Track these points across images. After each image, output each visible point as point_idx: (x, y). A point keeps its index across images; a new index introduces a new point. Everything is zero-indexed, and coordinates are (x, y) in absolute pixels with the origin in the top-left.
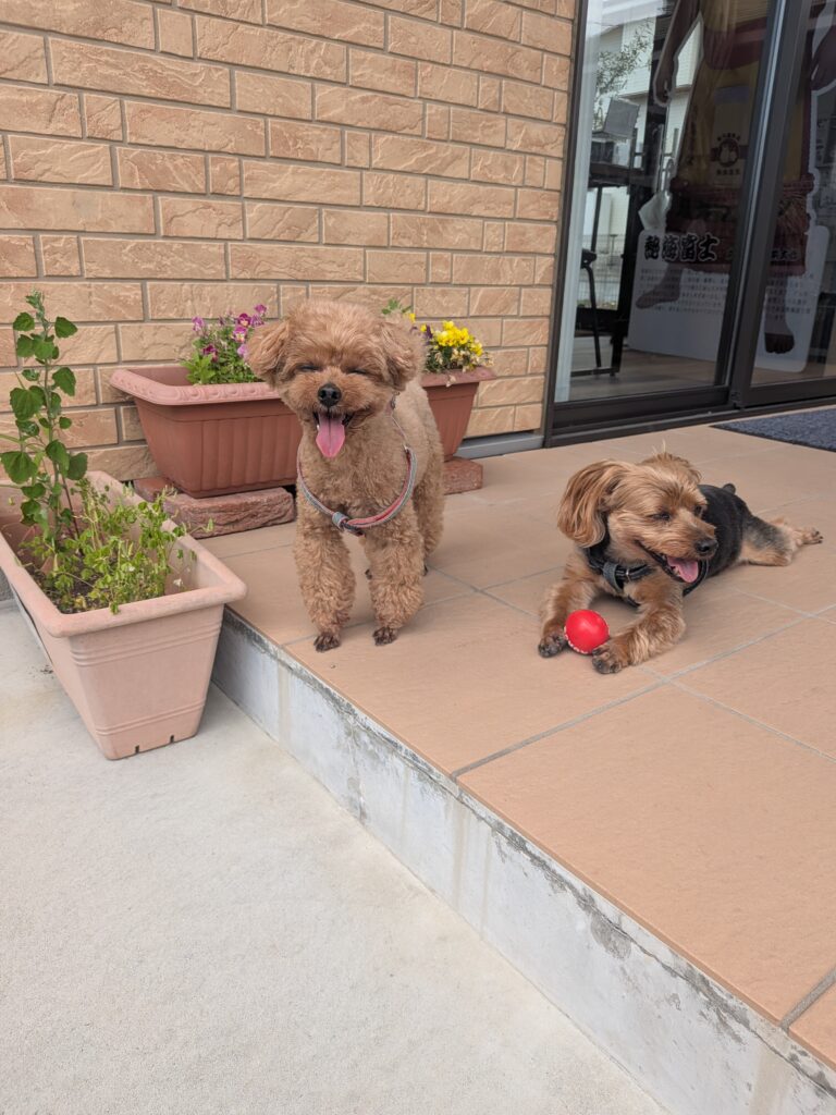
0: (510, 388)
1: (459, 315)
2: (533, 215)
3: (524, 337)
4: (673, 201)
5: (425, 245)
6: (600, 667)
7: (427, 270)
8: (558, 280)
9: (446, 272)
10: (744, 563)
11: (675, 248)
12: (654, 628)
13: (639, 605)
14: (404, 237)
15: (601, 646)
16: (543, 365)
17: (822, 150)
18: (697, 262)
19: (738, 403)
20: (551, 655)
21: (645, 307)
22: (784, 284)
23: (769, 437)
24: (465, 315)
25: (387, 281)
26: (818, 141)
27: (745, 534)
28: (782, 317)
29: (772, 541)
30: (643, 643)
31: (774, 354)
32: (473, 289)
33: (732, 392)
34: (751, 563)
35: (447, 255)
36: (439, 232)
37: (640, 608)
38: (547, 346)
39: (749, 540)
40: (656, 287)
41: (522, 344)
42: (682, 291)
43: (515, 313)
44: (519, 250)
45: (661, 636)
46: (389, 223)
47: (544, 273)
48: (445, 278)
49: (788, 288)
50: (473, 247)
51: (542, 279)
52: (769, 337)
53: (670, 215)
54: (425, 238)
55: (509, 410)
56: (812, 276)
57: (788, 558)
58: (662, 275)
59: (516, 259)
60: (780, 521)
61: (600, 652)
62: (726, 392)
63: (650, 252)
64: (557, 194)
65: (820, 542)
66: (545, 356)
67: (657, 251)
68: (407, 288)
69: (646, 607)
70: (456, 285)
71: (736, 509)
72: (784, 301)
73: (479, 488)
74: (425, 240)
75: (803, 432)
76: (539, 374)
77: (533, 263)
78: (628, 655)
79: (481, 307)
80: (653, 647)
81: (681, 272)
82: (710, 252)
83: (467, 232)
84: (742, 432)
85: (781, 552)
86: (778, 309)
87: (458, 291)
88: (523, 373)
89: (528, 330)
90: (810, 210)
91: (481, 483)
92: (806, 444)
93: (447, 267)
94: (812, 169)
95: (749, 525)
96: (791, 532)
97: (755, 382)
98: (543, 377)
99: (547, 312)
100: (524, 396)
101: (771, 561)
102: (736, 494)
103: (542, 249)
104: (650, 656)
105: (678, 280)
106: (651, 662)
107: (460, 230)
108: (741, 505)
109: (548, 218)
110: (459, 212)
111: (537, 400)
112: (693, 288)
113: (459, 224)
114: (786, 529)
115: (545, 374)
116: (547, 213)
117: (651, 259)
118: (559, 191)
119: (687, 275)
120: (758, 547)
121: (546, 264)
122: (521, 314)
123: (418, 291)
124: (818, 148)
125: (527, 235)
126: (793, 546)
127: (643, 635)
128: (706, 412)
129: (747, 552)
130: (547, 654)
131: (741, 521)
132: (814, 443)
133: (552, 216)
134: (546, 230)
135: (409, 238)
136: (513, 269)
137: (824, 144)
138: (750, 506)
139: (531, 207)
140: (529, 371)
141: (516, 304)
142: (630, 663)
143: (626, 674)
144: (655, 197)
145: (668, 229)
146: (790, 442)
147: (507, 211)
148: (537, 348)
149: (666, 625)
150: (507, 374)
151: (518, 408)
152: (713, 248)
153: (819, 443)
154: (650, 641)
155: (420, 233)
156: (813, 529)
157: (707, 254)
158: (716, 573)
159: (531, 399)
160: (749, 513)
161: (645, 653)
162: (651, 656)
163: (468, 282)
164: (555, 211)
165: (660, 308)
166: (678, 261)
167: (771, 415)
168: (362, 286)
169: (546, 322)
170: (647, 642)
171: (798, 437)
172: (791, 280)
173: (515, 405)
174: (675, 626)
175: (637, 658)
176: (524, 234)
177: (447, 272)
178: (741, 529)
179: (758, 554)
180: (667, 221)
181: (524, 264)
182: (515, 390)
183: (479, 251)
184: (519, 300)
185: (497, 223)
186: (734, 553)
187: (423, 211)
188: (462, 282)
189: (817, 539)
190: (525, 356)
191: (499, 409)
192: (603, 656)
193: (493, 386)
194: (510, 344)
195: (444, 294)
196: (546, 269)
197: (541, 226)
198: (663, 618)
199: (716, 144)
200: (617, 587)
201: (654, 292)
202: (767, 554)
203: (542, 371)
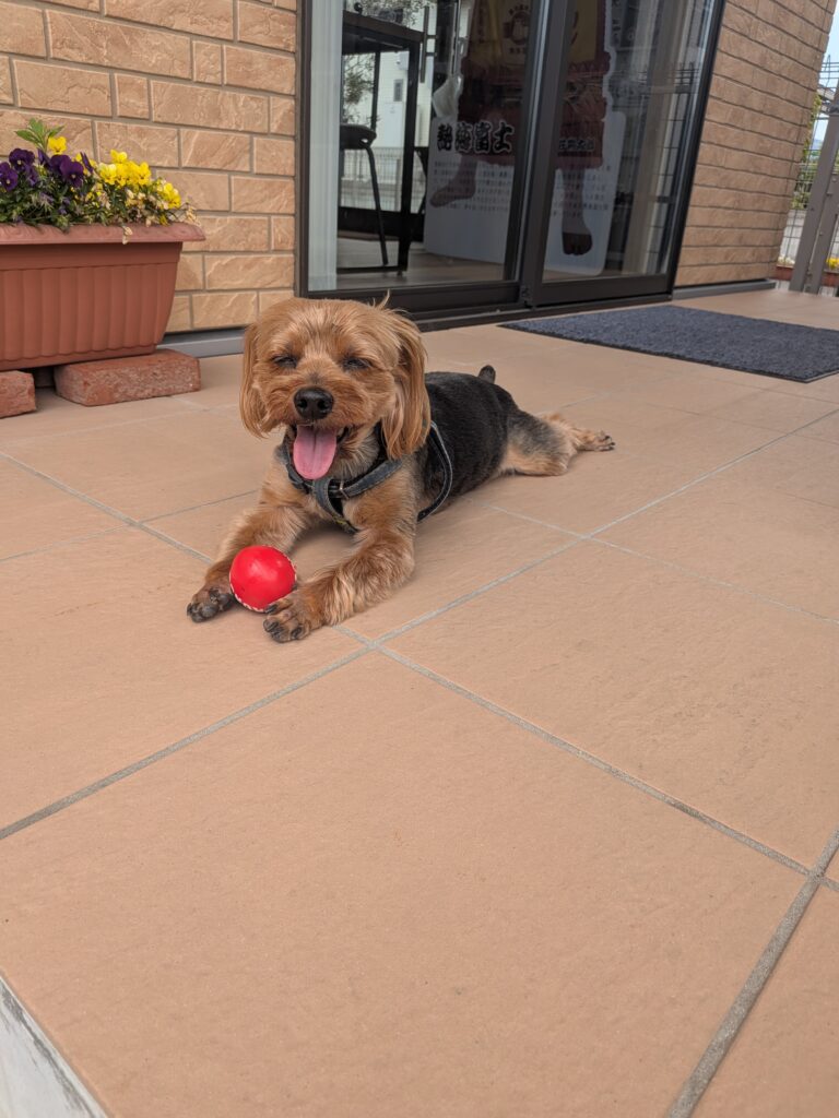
0: (248, 267)
1: (166, 164)
2: (261, 39)
3: (262, 201)
4: (466, 84)
5: (106, 62)
6: (276, 632)
7: (112, 97)
8: (301, 130)
9: (140, 104)
10: (509, 473)
11: (469, 138)
12: (365, 569)
13: (357, 530)
14: (72, 48)
15: (281, 600)
16: (291, 240)
17: (619, 33)
18: (492, 153)
19: (530, 301)
20: (205, 619)
21: (440, 205)
22: (580, 177)
23: (560, 336)
24: (175, 164)
25: (49, 107)
26: (614, 22)
27: (511, 435)
28: (580, 215)
29: (543, 443)
30: (346, 592)
31: (572, 256)
32: (184, 131)
33: (523, 288)
34: (519, 474)
35: (141, 80)
36: (126, 46)
37: (359, 536)
38: (294, 215)
39: (515, 443)
40: (450, 182)
41: (259, 210)
42: (477, 187)
43: (247, 169)
44: (245, 85)
45: (374, 581)
46: (45, 23)
47: (282, 119)
48: (141, 111)
49: (585, 182)
50: (178, 73)
51: (280, 127)
52: (566, 237)
53: (462, 99)
54: (105, 52)
55: (252, 295)
56: (608, 168)
57: (563, 464)
58: (457, 169)
59: (243, 97)
60: (555, 417)
61: (275, 610)
62: (517, 287)
63: (443, 142)
64: (292, 15)
65: (611, 449)
66: (292, 229)
67: (450, 141)
68: (84, 121)
69: (366, 535)
70: (157, 123)
71: (497, 400)
72: (581, 197)
73: (196, 390)
74: (105, 54)
75: (596, 331)
76: (287, 252)
77: (266, 105)
78: (321, 612)
79: (196, 156)
80: (360, 600)
81: (475, 165)
82: (505, 142)
83: (166, 51)
84: (532, 332)
85: (555, 457)
86: (575, 206)
87: (161, 132)
88: (264, 249)
89: (266, 192)
90: (606, 93)
91: (199, 383)
92: (598, 343)
93: (142, 97)
94: (609, 48)
95: (514, 423)
96: (568, 432)
97: (546, 278)
98: (292, 255)
99: (291, 171)
100: (268, 278)
101: (542, 470)
102: (496, 383)
103: (277, 87)
104: (355, 611)
105: (473, 174)
106: (358, 617)
107: (155, 47)
108: (504, 397)
109: (281, 46)
110: (152, 22)
111: (287, 285)
112: (488, 182)
113: (155, 38)
114: (562, 427)
115: (294, 251)
116: (280, 39)
117: (444, 151)
118: (294, 12)
119: (482, 168)
120: (526, 452)
121: (284, 107)
122: (255, 171)
123: (100, 125)
124: (615, 29)
125: (255, 67)
126: (570, 450)
127: (346, 582)
128: (495, 310)
129: (512, 459)
130: (199, 617)
131: (505, 418)
132: (607, 342)
133: (289, 45)
134: (281, 63)
135: (80, 49)
136: (238, 109)
137: (620, 25)
138: (515, 398)
139: (257, 28)
140: (273, 248)
141: (247, 156)
142: (324, 623)
143: (317, 640)
144: (447, 82)
145: (461, 117)
146: (582, 341)
147: (224, 29)
148: (282, 218)
149: (384, 566)
150: (242, 249)
151: (261, 293)
152: (509, 138)
153: (612, 342)
154: (357, 591)
155: (96, 45)
156: (602, 433)
157: (502, 145)
158: (474, 487)
159: (278, 283)
160: (515, 407)
161: (347, 607)
162: (357, 610)
163: (176, 121)
164: (290, 39)
165: (455, 206)
166: (472, 152)
167: (563, 316)
168: (12, 112)
169: (290, 184)
170: (352, 592)
171: (591, 336)
172: (588, 172)
173: (258, 290)
174: (397, 566)
175: (334, 617)
176: (250, 64)
177: (143, 103)
178: (505, 427)
179: (527, 460)
180: (459, 108)
181: (254, 104)
182: (256, 270)
183: (188, 80)
184: (251, 151)
185: (211, 45)
186: (496, 458)
187: (98, 13)
188: (166, 119)
189: (608, 445)
190: (265, 226)
191: (236, 294)
192: (281, 616)
193: (224, 263)
194: (244, 209)
195: (141, 133)
196: (285, 114)
197: (274, 56)
198: (380, 555)
199: (509, 18)
200: (333, 511)
201: (448, 189)
202: (537, 461)
203: (290, 247)
